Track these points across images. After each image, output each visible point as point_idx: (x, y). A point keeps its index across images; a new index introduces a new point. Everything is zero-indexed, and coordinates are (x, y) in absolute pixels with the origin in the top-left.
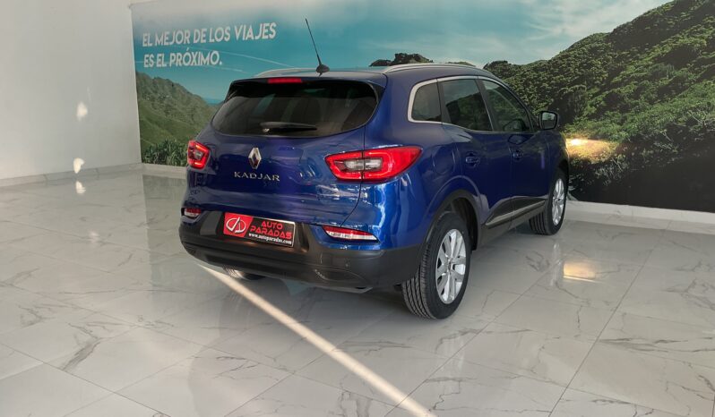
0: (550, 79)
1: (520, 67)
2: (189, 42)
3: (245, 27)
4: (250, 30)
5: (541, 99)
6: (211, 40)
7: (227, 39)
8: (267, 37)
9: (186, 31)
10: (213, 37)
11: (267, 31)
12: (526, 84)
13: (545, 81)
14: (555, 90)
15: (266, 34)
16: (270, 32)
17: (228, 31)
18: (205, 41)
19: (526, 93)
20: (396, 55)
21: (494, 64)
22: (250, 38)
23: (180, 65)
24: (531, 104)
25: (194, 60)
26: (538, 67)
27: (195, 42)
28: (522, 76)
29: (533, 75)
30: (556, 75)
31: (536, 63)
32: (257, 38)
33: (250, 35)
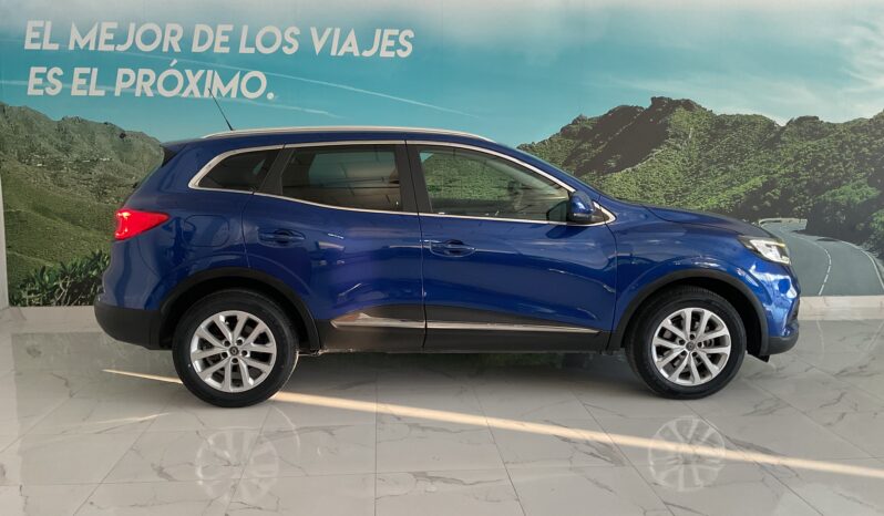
0: (870, 143)
1: (834, 125)
2: (177, 49)
3: (338, 31)
4: (352, 38)
5: (860, 168)
6: (243, 50)
7: (286, 50)
8: (392, 54)
9: (170, 27)
10: (251, 43)
11: (392, 43)
12: (842, 149)
13: (864, 145)
14: (877, 157)
15: (389, 49)
16: (398, 46)
17: (292, 35)
18: (226, 50)
19: (841, 160)
20: (653, 99)
21: (802, 119)
22: (349, 55)
23: (150, 93)
24: (847, 174)
25: (193, 86)
26: (857, 127)
27: (196, 48)
28: (838, 137)
29: (850, 137)
30: (878, 137)
31: (854, 121)
32: (366, 54)
33: (351, 46)
